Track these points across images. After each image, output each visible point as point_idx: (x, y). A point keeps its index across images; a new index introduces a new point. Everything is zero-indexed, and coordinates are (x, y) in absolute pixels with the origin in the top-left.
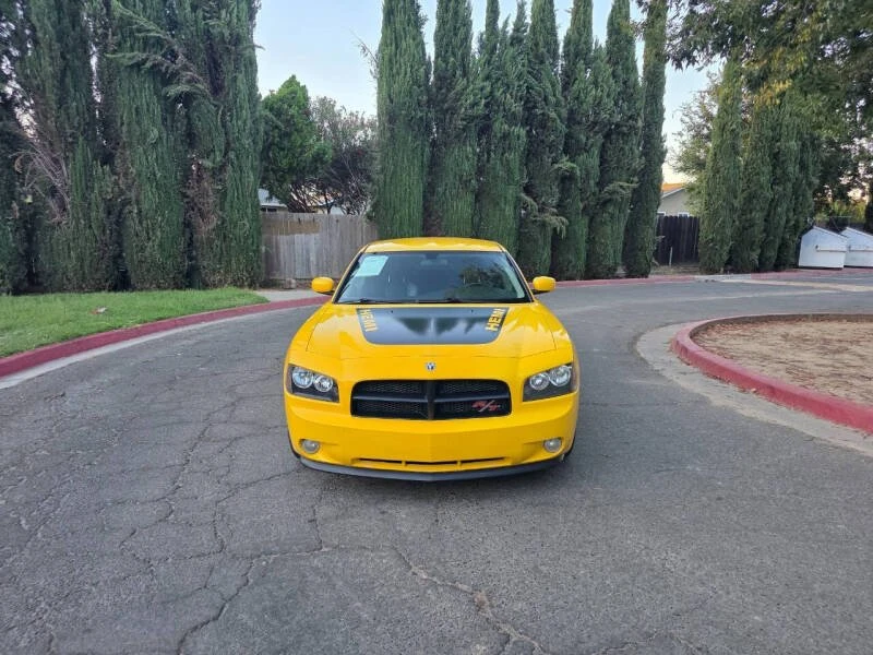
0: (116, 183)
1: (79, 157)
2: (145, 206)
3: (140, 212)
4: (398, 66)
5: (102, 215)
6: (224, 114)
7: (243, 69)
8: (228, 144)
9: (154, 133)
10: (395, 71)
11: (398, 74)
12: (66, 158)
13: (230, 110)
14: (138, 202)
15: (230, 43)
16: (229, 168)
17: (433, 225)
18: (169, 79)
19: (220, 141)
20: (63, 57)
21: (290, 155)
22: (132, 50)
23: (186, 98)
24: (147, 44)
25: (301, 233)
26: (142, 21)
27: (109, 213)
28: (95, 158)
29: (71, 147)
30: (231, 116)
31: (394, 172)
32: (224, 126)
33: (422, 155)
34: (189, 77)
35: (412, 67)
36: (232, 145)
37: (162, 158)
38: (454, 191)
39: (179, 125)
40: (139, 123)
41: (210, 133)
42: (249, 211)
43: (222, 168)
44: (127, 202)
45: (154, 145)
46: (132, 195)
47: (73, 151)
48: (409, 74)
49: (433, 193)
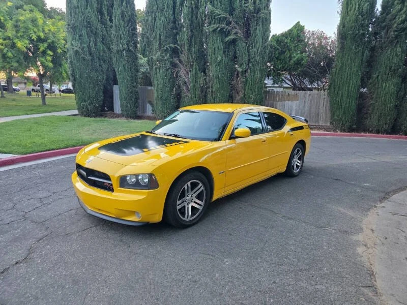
0: (205, 79)
1: (194, 70)
2: (214, 89)
3: (212, 91)
4: (351, 6)
5: (200, 93)
6: (249, 46)
7: (261, 24)
8: (249, 60)
9: (219, 58)
10: (349, 10)
11: (350, 10)
12: (190, 71)
13: (252, 44)
14: (212, 87)
15: (254, 13)
16: (249, 71)
17: (368, 97)
18: (227, 34)
19: (246, 58)
20: (192, 31)
21: (284, 62)
22: (214, 24)
23: (234, 42)
24: (220, 21)
25: (289, 101)
26: (218, 11)
27: (202, 92)
28: (199, 70)
29: (192, 66)
30: (252, 47)
31: (342, 67)
32: (248, 52)
33: (363, 56)
34: (234, 32)
35: (359, 5)
36: (251, 60)
37: (222, 69)
38: (385, 77)
39: (230, 53)
40: (214, 54)
41: (242, 56)
42: (256, 90)
43: (246, 71)
44: (208, 88)
45: (219, 63)
46: (210, 85)
47: (193, 68)
48: (357, 9)
49: (369, 79)
